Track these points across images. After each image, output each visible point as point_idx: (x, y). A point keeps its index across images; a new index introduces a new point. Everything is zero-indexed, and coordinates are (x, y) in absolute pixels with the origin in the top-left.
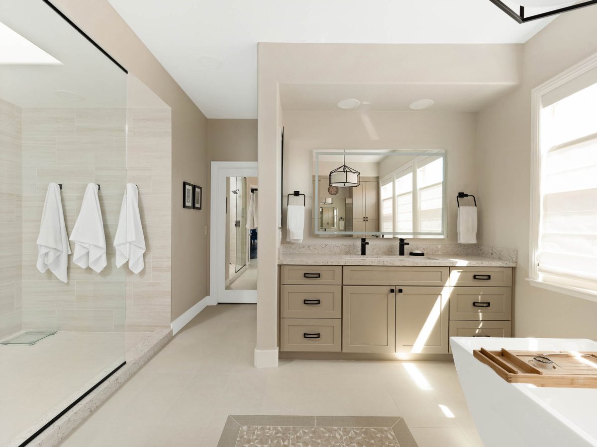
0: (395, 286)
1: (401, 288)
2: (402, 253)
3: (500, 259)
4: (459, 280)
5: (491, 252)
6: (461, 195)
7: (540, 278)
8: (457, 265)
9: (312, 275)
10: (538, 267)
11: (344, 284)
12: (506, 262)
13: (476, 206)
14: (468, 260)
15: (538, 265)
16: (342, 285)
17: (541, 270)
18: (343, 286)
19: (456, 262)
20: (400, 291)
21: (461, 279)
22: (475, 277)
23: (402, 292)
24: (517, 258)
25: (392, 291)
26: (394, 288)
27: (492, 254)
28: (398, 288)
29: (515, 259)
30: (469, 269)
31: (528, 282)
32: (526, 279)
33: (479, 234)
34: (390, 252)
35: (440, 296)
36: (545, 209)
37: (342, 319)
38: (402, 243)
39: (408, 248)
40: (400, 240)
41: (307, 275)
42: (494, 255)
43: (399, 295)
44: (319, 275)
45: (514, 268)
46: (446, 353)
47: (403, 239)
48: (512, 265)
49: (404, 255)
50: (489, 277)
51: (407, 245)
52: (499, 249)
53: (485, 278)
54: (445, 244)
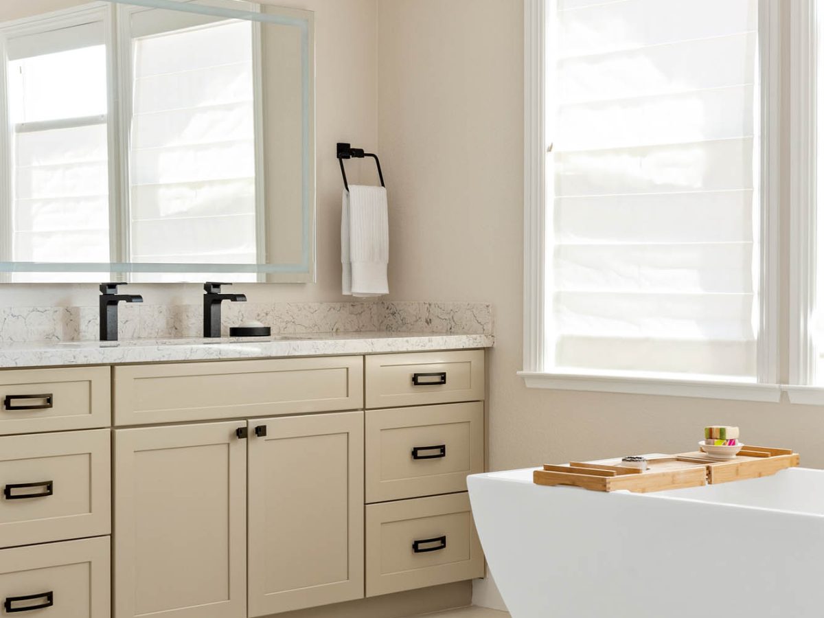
0: (245, 418)
1: (261, 421)
2: (211, 329)
3: (450, 332)
5: (425, 315)
9: (25, 401)
11: (117, 423)
12: (474, 336)
13: (383, 185)
16: (113, 427)
18: (117, 431)
20: (260, 431)
21: (387, 387)
22: (415, 380)
23: (264, 434)
24: (494, 323)
25: (241, 433)
26: (242, 424)
27: (428, 322)
28: (253, 424)
29: (490, 325)
31: (522, 379)
32: (519, 373)
33: (395, 268)
37: (112, 536)
38: (213, 296)
39: (229, 314)
40: (208, 286)
41: (14, 403)
42: (435, 322)
43: (257, 443)
44: (49, 401)
45: (487, 351)
46: (361, 596)
47: (217, 285)
48: (482, 342)
49: (217, 335)
50: (443, 377)
51: (225, 303)
52: (449, 306)
53: (436, 379)
54: (309, 299)
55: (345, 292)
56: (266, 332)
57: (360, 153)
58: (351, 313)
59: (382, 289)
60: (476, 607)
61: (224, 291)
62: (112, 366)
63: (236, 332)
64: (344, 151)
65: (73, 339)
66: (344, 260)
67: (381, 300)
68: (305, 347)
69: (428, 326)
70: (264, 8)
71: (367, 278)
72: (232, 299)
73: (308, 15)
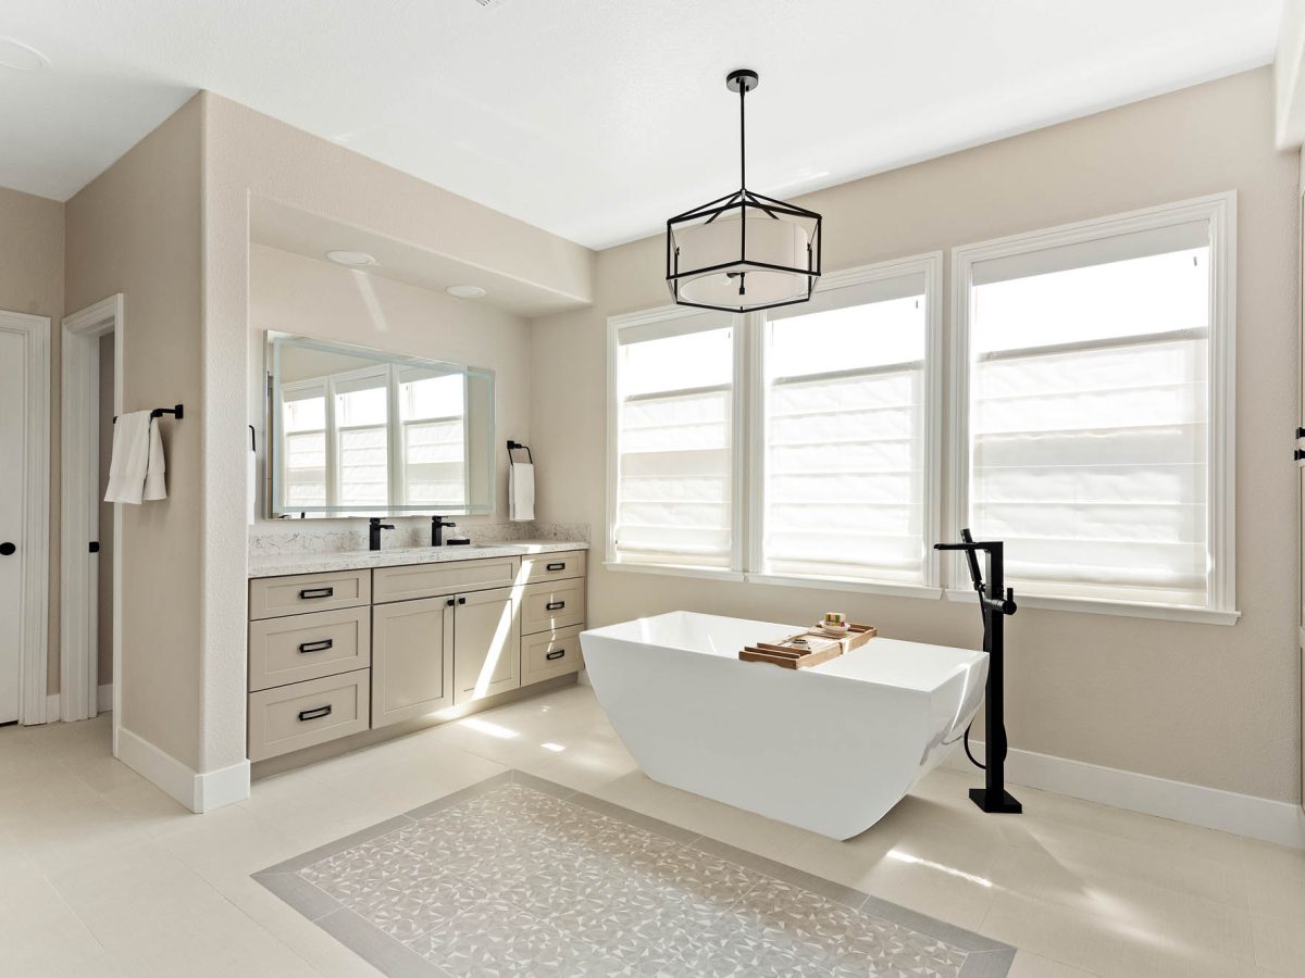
0: (453, 594)
1: (462, 596)
2: (436, 541)
3: (567, 540)
4: (531, 575)
7: (619, 558)
8: (529, 552)
9: (315, 593)
10: (616, 545)
11: (375, 602)
12: (580, 543)
13: (532, 463)
14: (541, 543)
15: (617, 543)
16: (372, 605)
17: (620, 549)
18: (375, 607)
19: (526, 549)
20: (462, 601)
21: (533, 573)
22: (548, 568)
23: (464, 603)
24: (590, 536)
25: (451, 603)
26: (451, 598)
27: (555, 534)
28: (458, 597)
29: (588, 537)
30: (540, 557)
31: (605, 566)
32: (603, 563)
33: (537, 508)
34: (414, 541)
35: (509, 602)
36: (623, 474)
37: (371, 668)
38: (437, 523)
39: (446, 533)
40: (434, 518)
41: (306, 594)
42: (559, 535)
43: (460, 608)
44: (330, 592)
45: (587, 550)
46: (518, 686)
47: (440, 518)
48: (585, 546)
49: (440, 544)
50: (563, 565)
51: (444, 528)
52: (566, 527)
53: (559, 567)
54: (492, 523)
55: (511, 519)
56: (467, 542)
57: (519, 446)
58: (515, 531)
59: (530, 517)
60: (580, 685)
61: (443, 521)
62: (372, 569)
63: (451, 543)
64: (511, 445)
65: (354, 550)
66: (511, 503)
67: (530, 523)
68: (488, 552)
69: (555, 537)
70: (470, 369)
71: (523, 512)
72: (448, 525)
73: (492, 373)
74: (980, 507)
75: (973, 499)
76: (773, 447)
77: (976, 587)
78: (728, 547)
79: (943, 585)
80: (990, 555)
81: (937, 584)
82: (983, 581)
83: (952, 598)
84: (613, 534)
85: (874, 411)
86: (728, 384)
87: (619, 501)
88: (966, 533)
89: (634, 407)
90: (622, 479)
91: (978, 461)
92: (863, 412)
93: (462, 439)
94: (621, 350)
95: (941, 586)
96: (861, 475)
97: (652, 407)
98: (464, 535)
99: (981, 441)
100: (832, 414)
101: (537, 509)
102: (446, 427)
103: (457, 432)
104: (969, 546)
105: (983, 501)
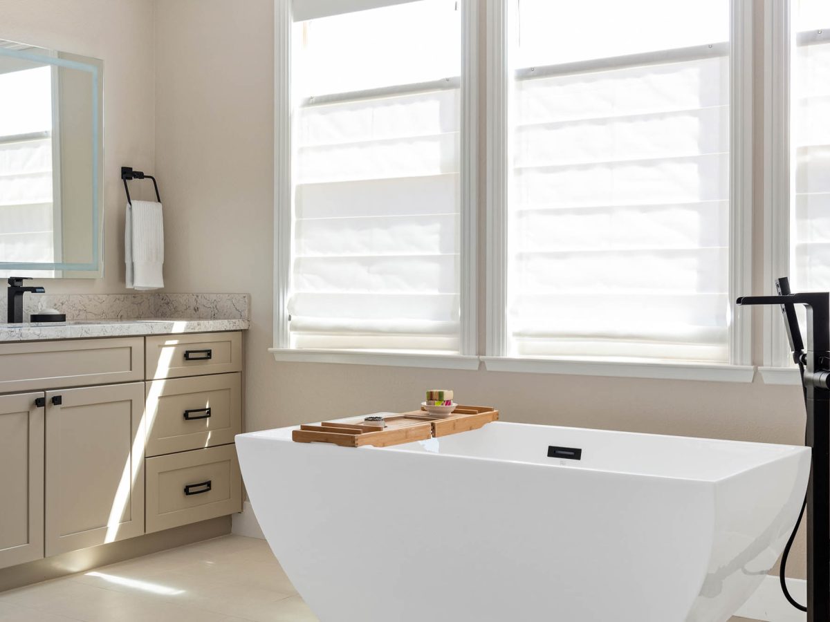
0: (44, 390)
1: (57, 393)
2: (14, 316)
3: (214, 317)
5: (193, 304)
6: (128, 173)
7: (294, 342)
10: (289, 322)
12: (234, 320)
13: (159, 200)
15: (290, 319)
17: (294, 328)
20: (57, 400)
22: (187, 355)
23: (60, 403)
24: (249, 311)
25: (40, 402)
26: (41, 395)
27: (196, 310)
28: (50, 394)
29: (246, 312)
31: (272, 354)
32: (270, 349)
33: (168, 269)
36: (299, 214)
38: (16, 288)
39: (30, 303)
40: (11, 281)
42: (202, 310)
43: (54, 411)
45: (244, 332)
46: (143, 534)
47: (20, 280)
48: (242, 325)
49: (20, 321)
50: (209, 353)
51: (26, 294)
52: (213, 297)
53: (203, 355)
54: (98, 289)
55: (129, 286)
56: (62, 318)
57: (140, 175)
58: (133, 303)
59: (158, 283)
60: (236, 535)
61: (25, 284)
63: (36, 319)
64: (127, 173)
66: (128, 262)
67: (156, 293)
68: (96, 329)
69: (193, 313)
71: (146, 276)
72: (33, 290)
73: (98, 63)
74: (803, 250)
75: (795, 240)
76: (519, 171)
77: (796, 359)
78: (456, 322)
79: (756, 362)
80: (811, 311)
81: (748, 360)
82: (805, 351)
83: (767, 380)
84: (284, 309)
85: (662, 116)
86: (454, 78)
87: (294, 256)
88: (783, 283)
89: (316, 116)
90: (299, 224)
91: (802, 186)
92: (647, 118)
93: (50, 169)
94: (296, 29)
95: (753, 363)
96: (645, 209)
97: (345, 114)
98: (55, 306)
99: (808, 158)
100: (603, 122)
101: (167, 271)
102: (23, 150)
103: (42, 157)
104: (786, 300)
105: (809, 241)
